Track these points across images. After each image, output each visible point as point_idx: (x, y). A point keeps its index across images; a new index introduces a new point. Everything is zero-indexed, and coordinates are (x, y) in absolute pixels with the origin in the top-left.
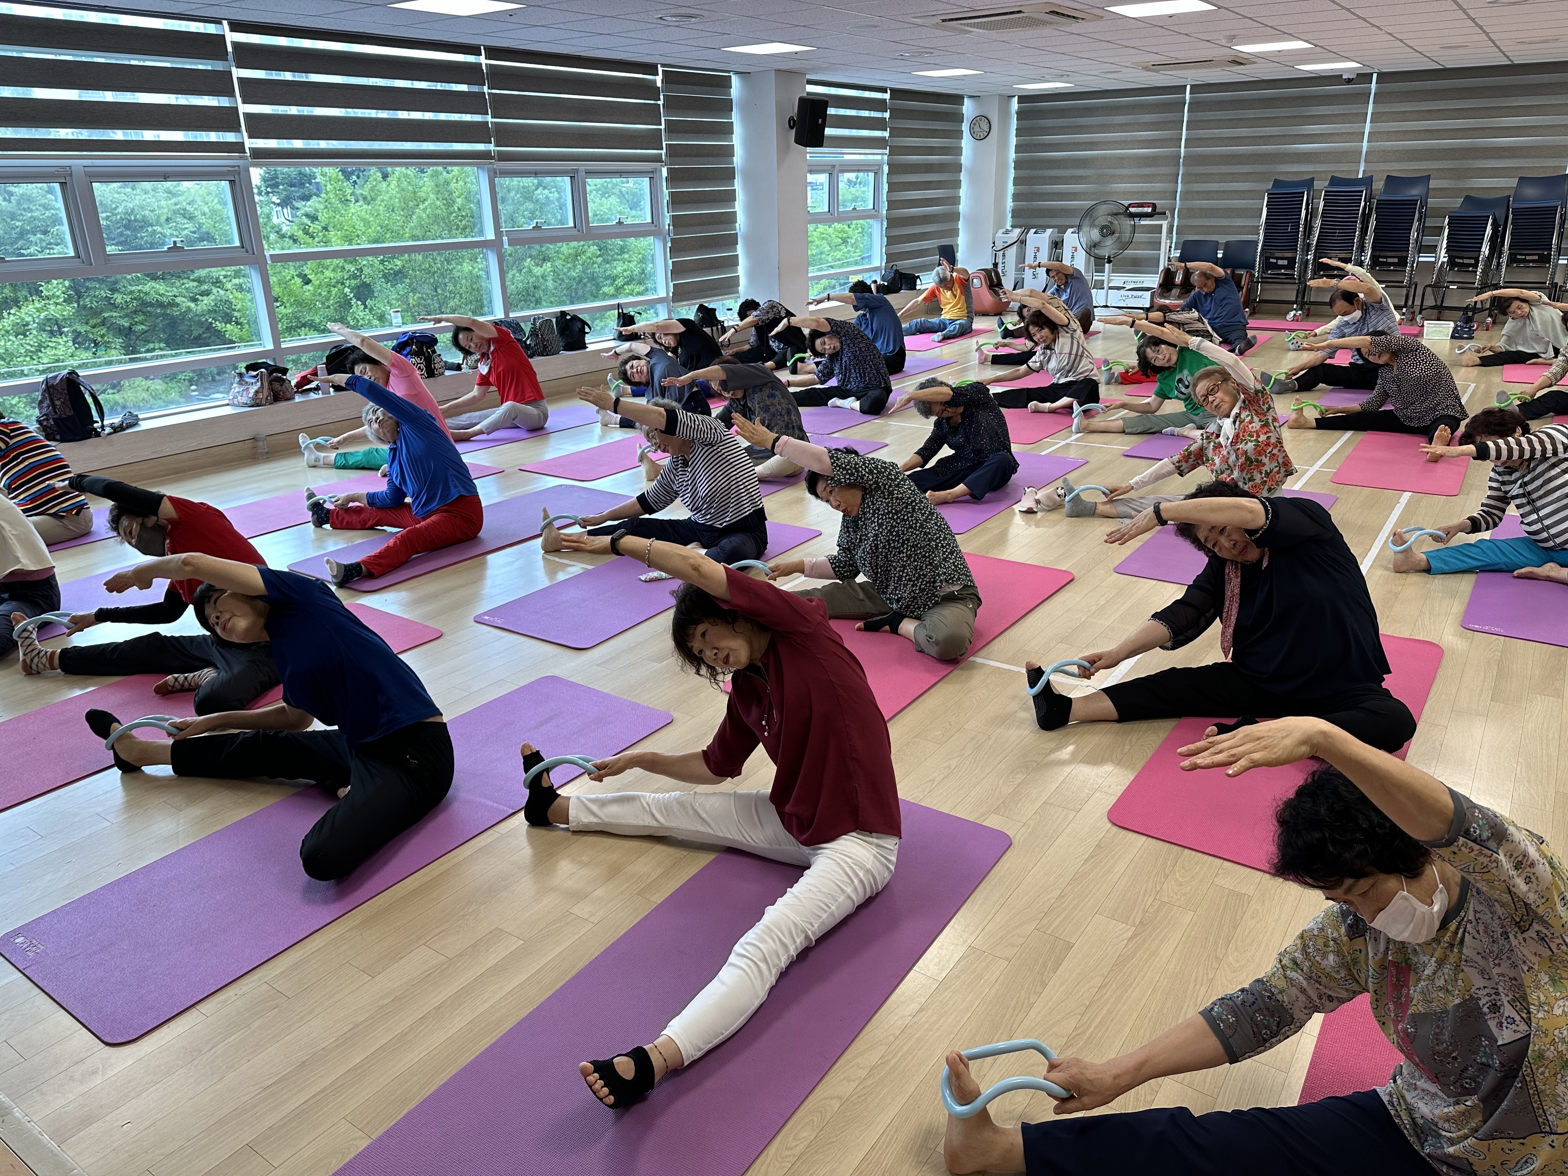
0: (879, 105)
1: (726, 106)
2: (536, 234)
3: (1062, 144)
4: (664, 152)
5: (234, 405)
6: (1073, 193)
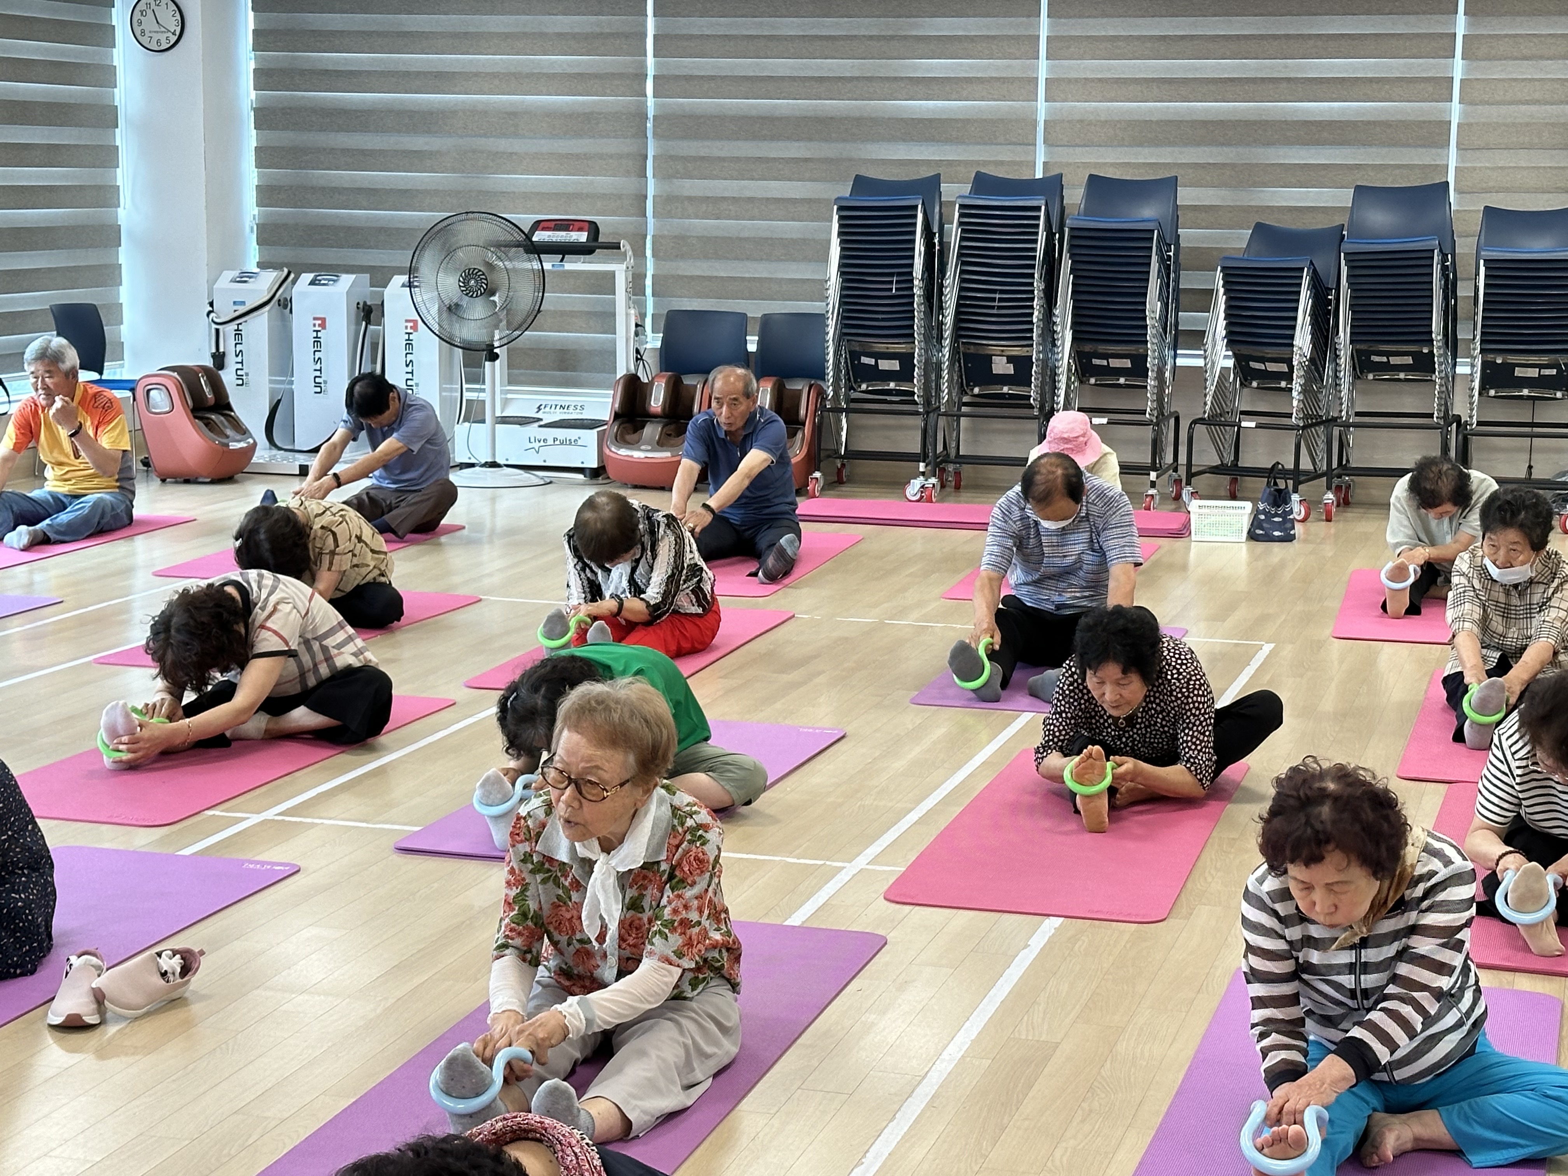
3: (369, 73)
6: (404, 192)
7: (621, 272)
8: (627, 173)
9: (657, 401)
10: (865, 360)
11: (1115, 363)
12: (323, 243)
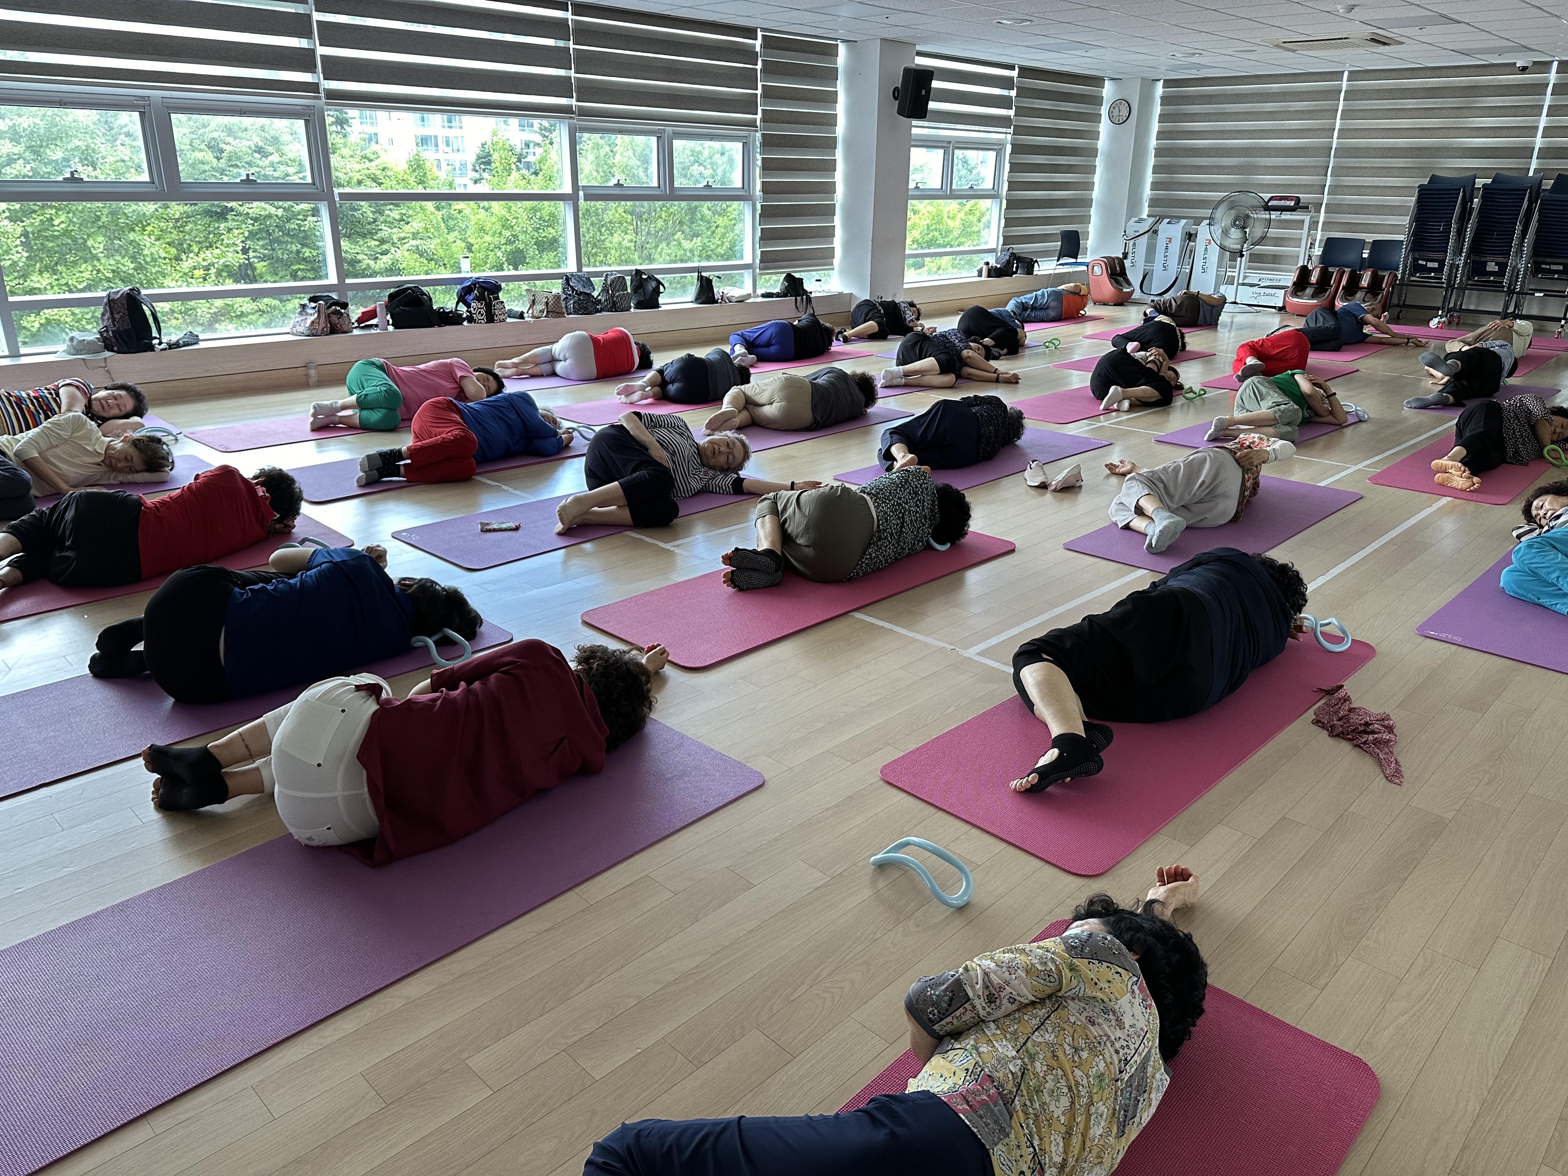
0: (1007, 83)
1: (831, 75)
2: (617, 192)
4: (759, 117)
5: (293, 334)
6: (1214, 184)
7: (1307, 219)
8: (1318, 174)
9: (1314, 279)
10: (1420, 262)
11: (1554, 267)
12: (1175, 206)
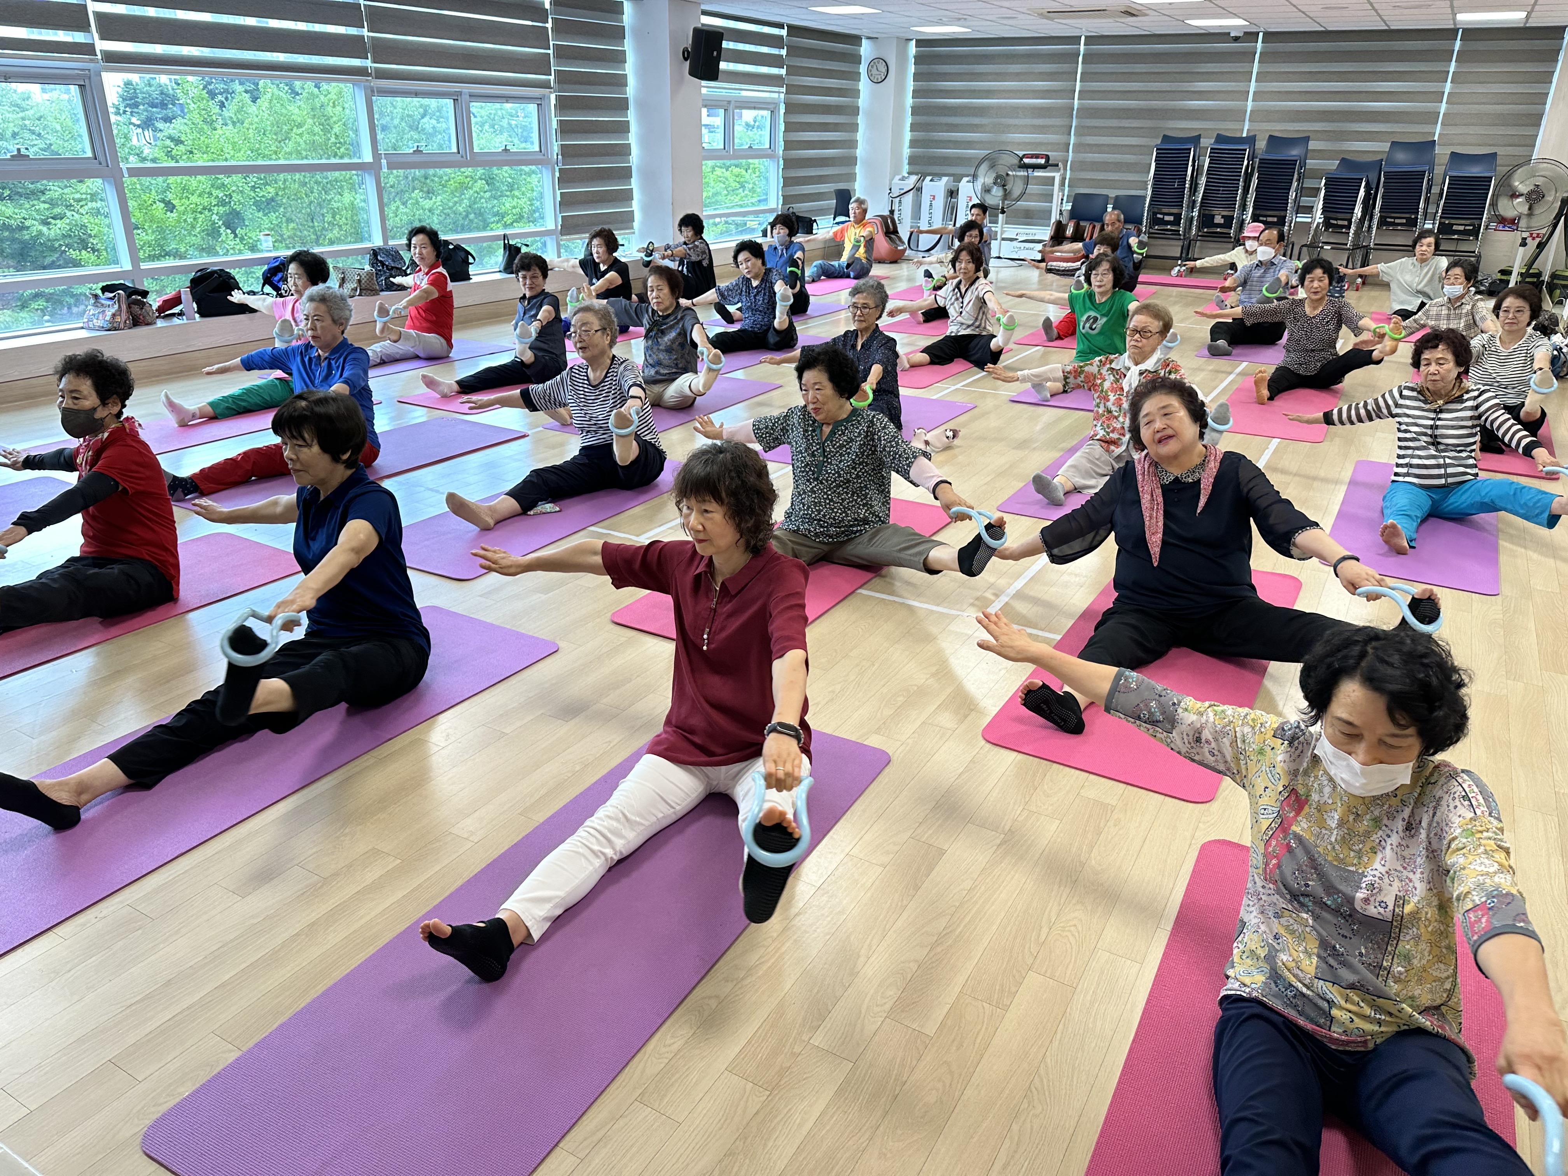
0: (775, 41)
1: (619, 34)
2: (417, 158)
3: (959, 91)
4: (552, 78)
5: (89, 329)
6: (969, 142)
7: (1057, 176)
8: (1063, 134)
9: (1069, 232)
10: (1159, 216)
12: (935, 164)
